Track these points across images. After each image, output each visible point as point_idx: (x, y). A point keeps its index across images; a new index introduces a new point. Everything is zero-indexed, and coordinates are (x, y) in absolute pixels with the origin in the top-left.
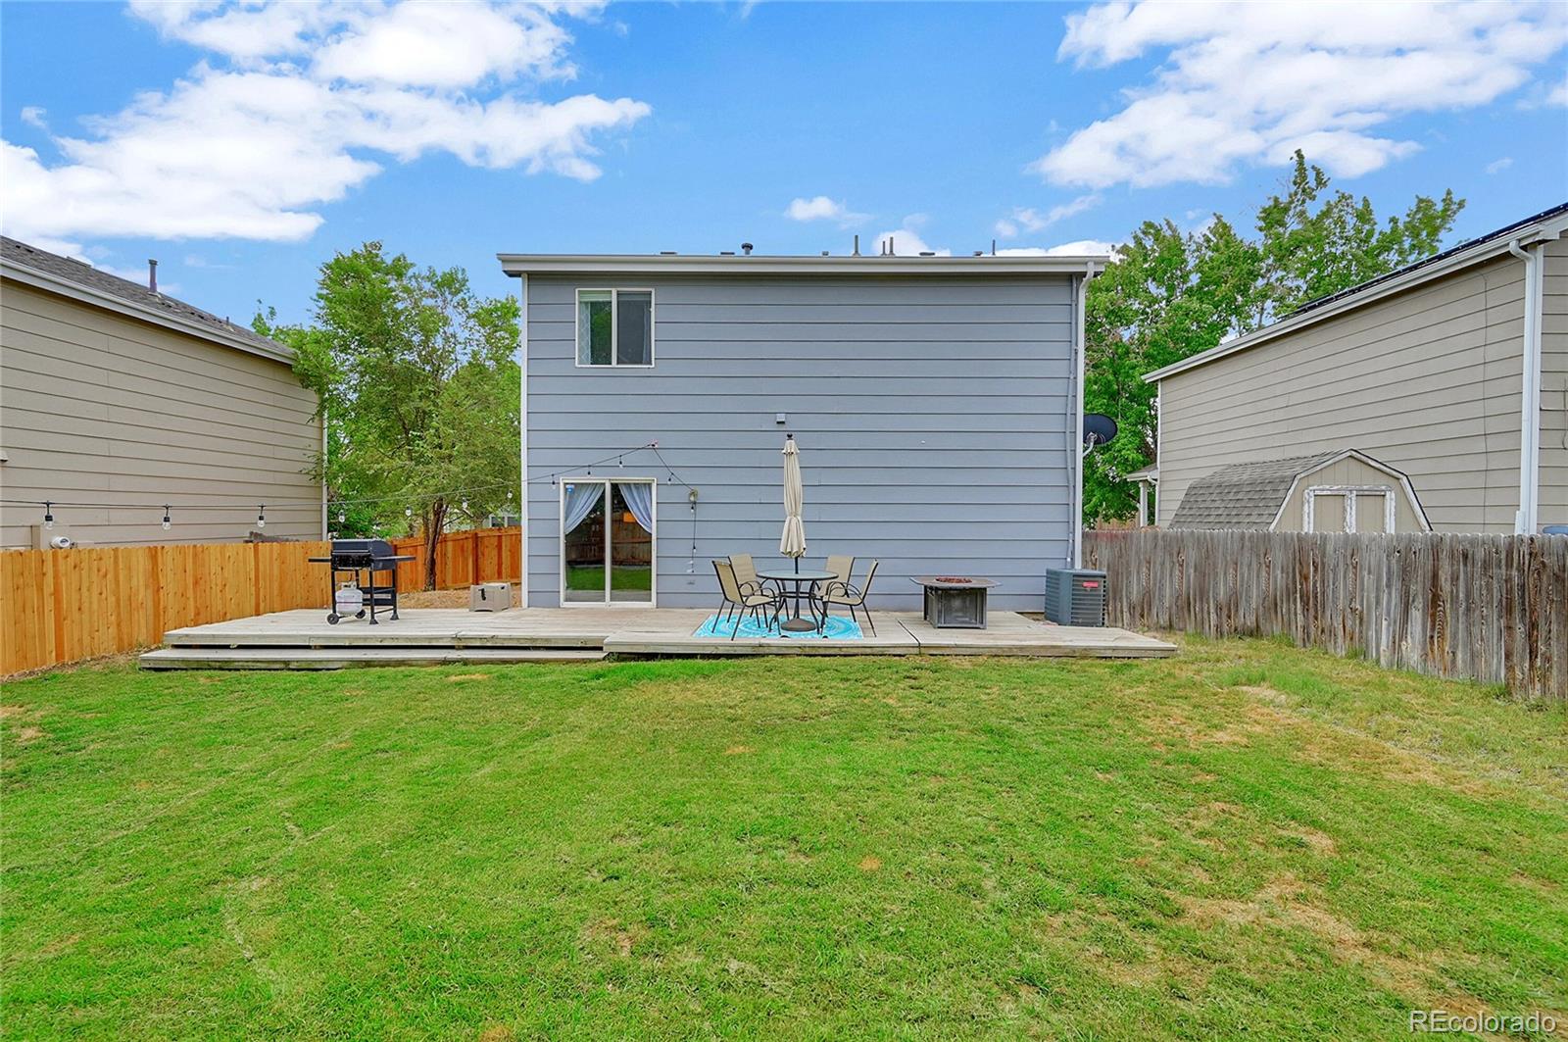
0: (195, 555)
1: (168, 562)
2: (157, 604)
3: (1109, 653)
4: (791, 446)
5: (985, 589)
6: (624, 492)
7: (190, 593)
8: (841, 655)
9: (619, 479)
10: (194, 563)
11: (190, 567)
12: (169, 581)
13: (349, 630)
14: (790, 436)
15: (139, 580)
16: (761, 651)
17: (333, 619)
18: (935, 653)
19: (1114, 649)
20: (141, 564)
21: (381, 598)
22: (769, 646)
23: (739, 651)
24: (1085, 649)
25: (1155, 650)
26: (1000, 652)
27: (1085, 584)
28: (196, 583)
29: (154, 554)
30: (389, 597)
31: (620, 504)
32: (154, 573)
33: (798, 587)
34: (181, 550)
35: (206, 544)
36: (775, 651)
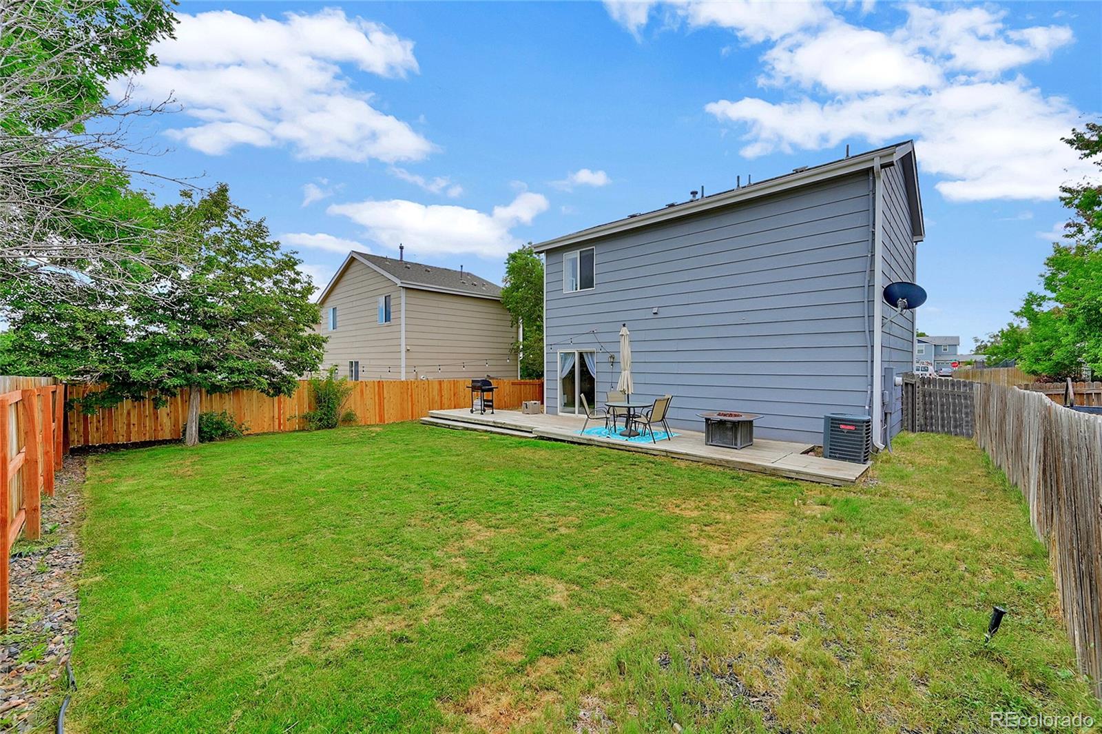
0: (454, 384)
1: (445, 386)
2: (441, 402)
3: (793, 475)
4: (624, 331)
5: (751, 422)
6: (585, 355)
7: (452, 399)
8: (626, 450)
9: (583, 350)
10: (454, 386)
11: (452, 389)
12: (445, 393)
13: (477, 416)
14: (624, 325)
15: (436, 392)
16: (590, 442)
17: (472, 411)
18: (675, 456)
19: (798, 473)
20: (436, 387)
21: (488, 405)
22: (594, 440)
23: (582, 441)
24: (774, 469)
25: (834, 479)
26: (713, 462)
27: (842, 426)
28: (454, 395)
29: (440, 383)
30: (491, 404)
31: (583, 364)
32: (440, 390)
33: (629, 411)
34: (450, 382)
35: (458, 380)
36: (596, 443)
